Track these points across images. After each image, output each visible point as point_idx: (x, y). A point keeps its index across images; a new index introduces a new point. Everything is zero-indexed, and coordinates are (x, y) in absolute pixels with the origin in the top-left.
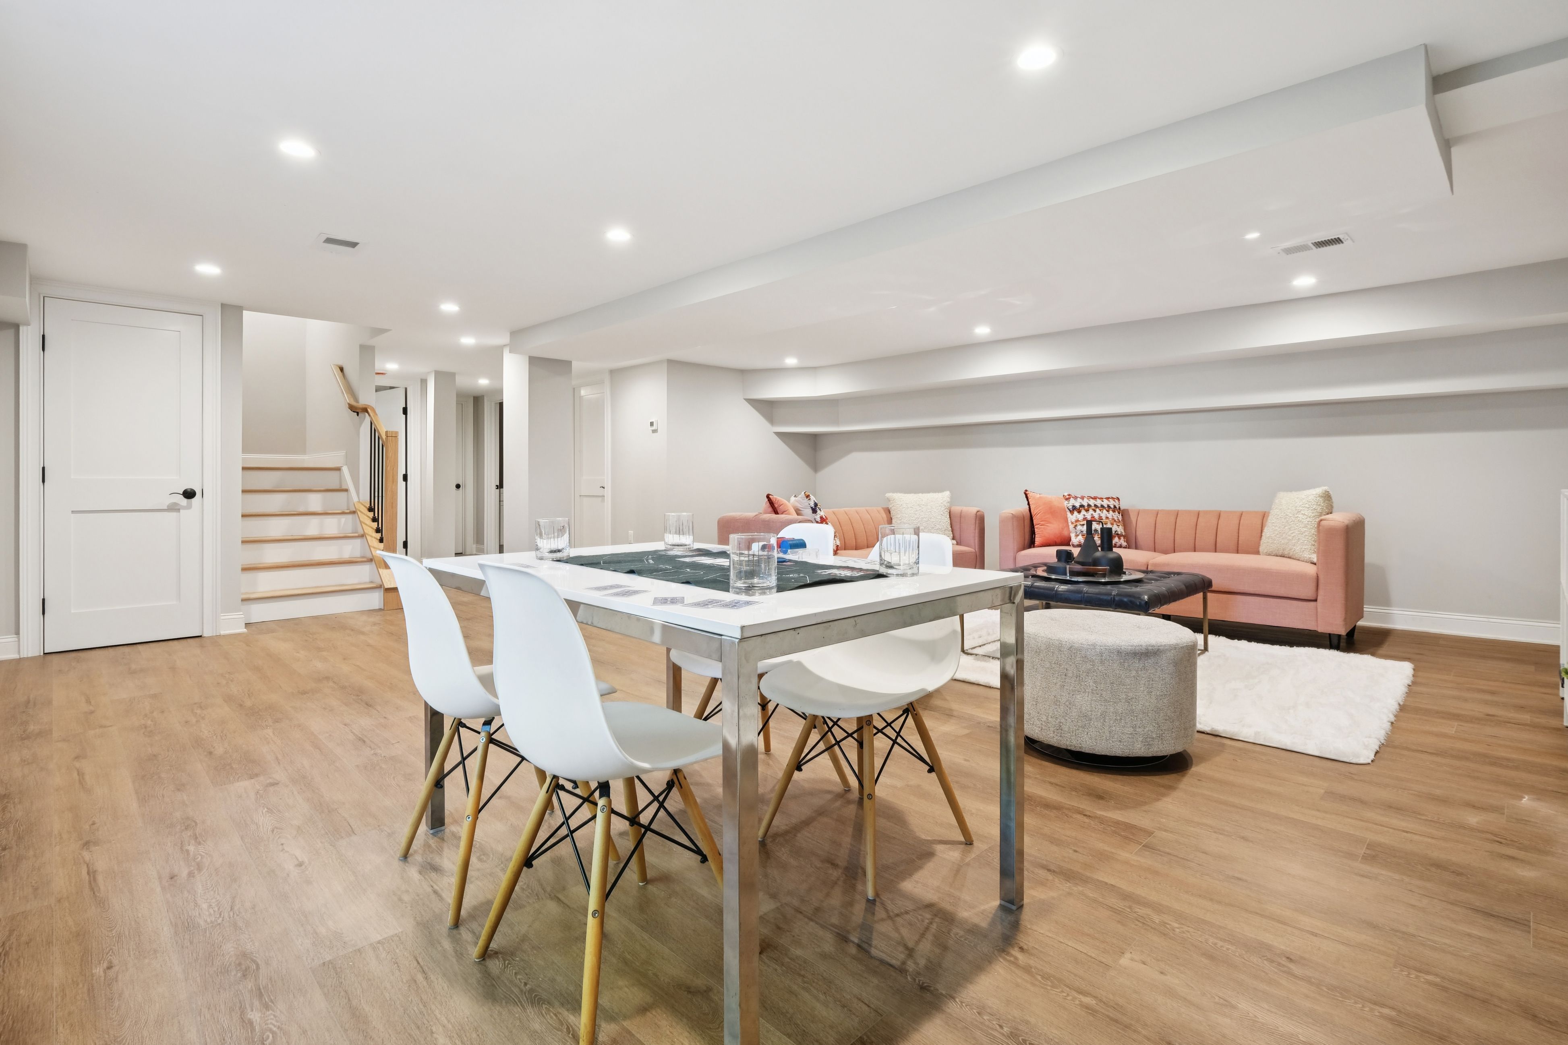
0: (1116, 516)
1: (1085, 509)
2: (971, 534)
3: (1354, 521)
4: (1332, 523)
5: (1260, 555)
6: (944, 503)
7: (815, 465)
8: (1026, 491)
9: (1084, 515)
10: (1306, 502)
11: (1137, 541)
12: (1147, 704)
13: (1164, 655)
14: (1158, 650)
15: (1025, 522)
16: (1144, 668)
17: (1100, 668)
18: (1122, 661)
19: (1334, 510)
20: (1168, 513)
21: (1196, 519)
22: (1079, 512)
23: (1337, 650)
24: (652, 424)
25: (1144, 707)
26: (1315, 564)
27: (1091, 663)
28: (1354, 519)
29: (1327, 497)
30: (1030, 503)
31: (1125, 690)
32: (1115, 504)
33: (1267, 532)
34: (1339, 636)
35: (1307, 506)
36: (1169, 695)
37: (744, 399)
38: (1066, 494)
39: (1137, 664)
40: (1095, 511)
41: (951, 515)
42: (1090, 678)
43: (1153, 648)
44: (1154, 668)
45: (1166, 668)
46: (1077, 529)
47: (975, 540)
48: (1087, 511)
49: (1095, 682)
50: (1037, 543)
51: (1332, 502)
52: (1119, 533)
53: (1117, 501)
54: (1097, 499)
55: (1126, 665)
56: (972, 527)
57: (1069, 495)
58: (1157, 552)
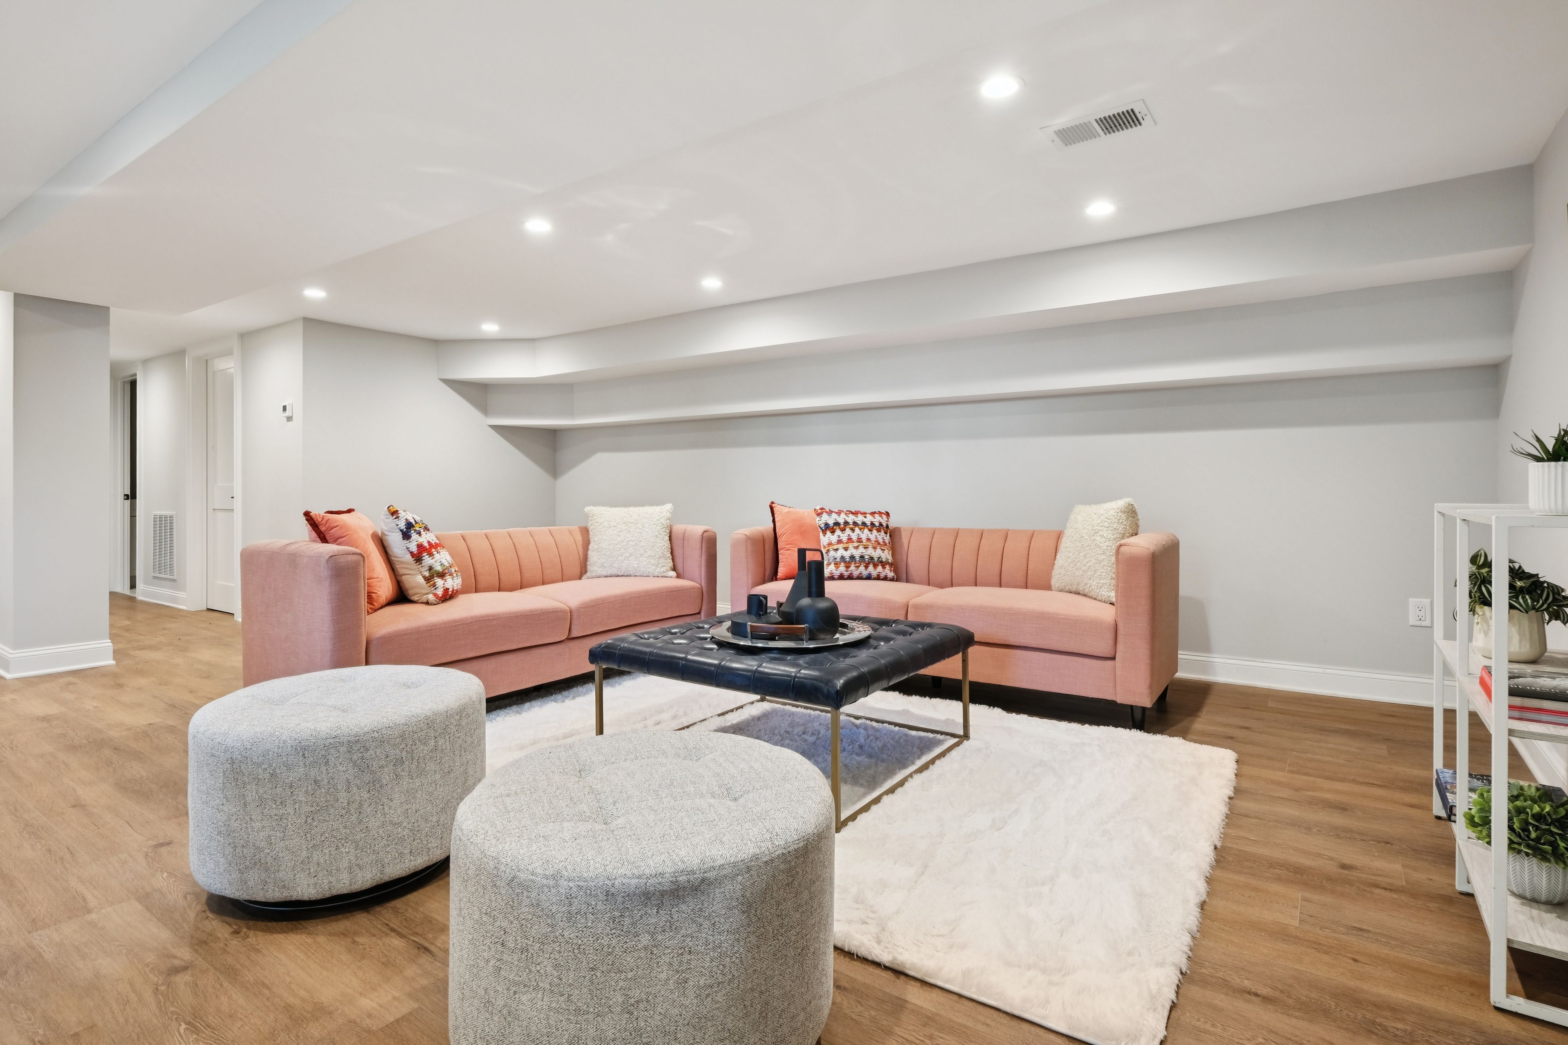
0: (881, 537)
1: (840, 529)
2: (695, 563)
3: (1164, 545)
4: (1135, 550)
5: (1052, 590)
6: (662, 520)
7: (554, 470)
8: (772, 503)
9: (839, 537)
10: (1105, 519)
11: (908, 569)
12: (674, 1012)
13: (717, 891)
14: (703, 880)
15: (766, 546)
16: (672, 926)
17: (566, 934)
18: (617, 914)
19: (1140, 530)
20: (945, 531)
21: (979, 540)
22: (833, 532)
23: (1141, 731)
24: (285, 408)
25: (667, 1020)
26: (1114, 605)
27: (549, 921)
28: (1164, 543)
29: (1131, 512)
30: (776, 520)
31: (621, 983)
32: (881, 521)
33: (1060, 560)
34: (1144, 709)
35: (1106, 524)
36: (730, 981)
37: (440, 379)
38: (818, 508)
39: (655, 918)
40: (853, 530)
41: (673, 538)
42: (547, 956)
43: (691, 878)
44: (694, 922)
45: (722, 920)
46: (830, 555)
47: (701, 571)
48: (843, 530)
49: (556, 966)
50: (780, 575)
51: (1138, 520)
52: (884, 560)
53: (884, 516)
54: (859, 515)
55: (627, 921)
56: (697, 553)
57: (822, 509)
58: (932, 586)
